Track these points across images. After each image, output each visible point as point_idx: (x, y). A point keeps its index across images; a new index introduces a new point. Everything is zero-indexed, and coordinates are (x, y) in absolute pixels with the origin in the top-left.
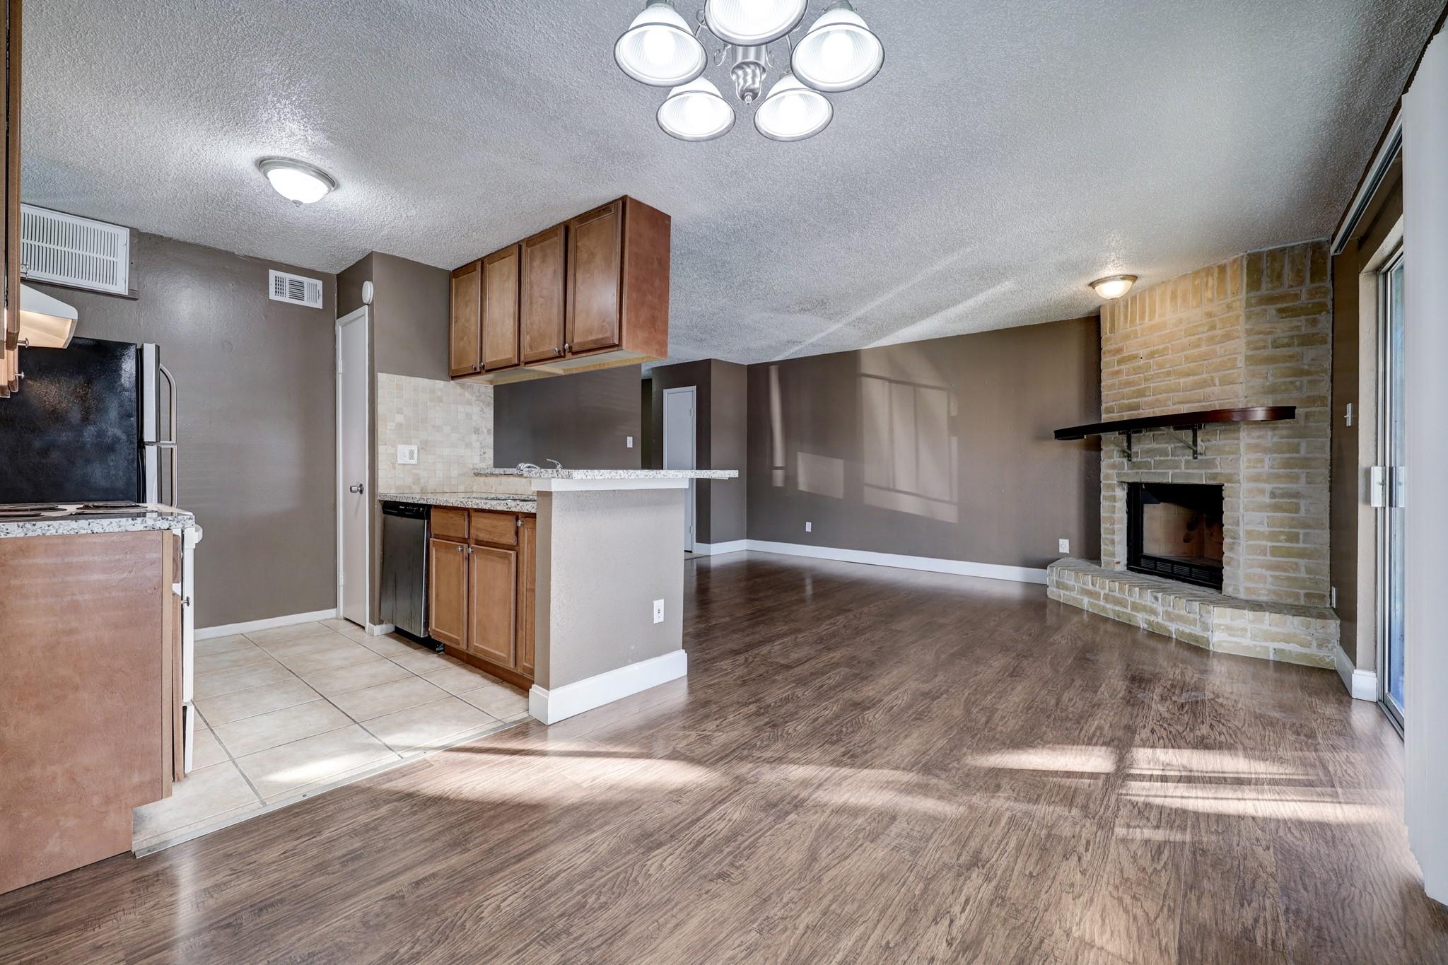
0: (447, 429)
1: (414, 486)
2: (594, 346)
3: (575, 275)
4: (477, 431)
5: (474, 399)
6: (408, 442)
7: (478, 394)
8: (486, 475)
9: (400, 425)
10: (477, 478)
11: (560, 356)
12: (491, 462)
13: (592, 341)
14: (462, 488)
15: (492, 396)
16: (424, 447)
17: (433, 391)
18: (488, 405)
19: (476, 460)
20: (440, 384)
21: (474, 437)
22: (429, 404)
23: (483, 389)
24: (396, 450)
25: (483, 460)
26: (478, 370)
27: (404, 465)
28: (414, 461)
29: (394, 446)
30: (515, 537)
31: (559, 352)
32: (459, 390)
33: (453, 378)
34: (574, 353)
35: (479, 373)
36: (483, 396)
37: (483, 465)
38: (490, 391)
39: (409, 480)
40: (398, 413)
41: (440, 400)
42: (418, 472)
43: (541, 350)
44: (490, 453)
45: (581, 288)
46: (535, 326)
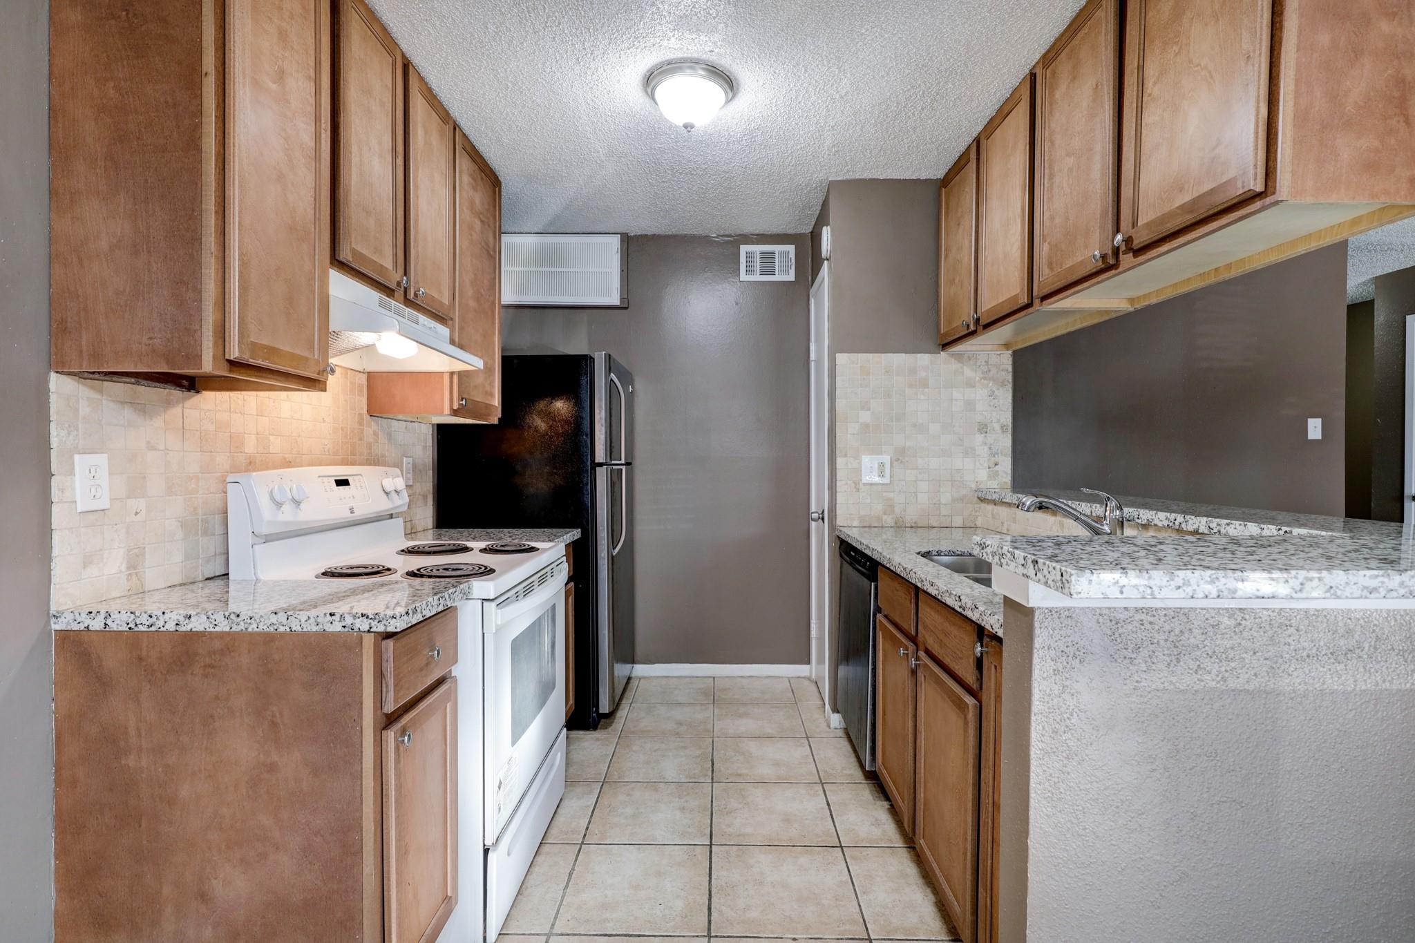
0: (934, 428)
1: (885, 517)
2: (1189, 218)
3: (1141, 68)
4: (983, 428)
5: (977, 376)
6: (875, 450)
7: (985, 369)
8: (995, 503)
9: (865, 427)
10: (983, 505)
11: (1109, 265)
12: (1008, 479)
13: (1182, 207)
14: (958, 521)
15: (1010, 369)
16: (901, 457)
17: (913, 371)
18: (1003, 384)
19: (982, 475)
20: (924, 359)
21: (979, 438)
22: (907, 390)
23: (994, 359)
24: (860, 464)
25: (993, 475)
26: (972, 328)
27: (871, 484)
28: (887, 480)
29: (857, 457)
30: (976, 672)
31: (1104, 257)
32: (954, 365)
33: (945, 346)
34: (1138, 252)
35: (973, 333)
36: (994, 371)
37: (994, 484)
38: (1006, 359)
39: (878, 508)
40: (863, 409)
41: (924, 384)
42: (891, 495)
43: (1069, 264)
44: (1006, 464)
45: (1156, 92)
46: (1058, 221)
